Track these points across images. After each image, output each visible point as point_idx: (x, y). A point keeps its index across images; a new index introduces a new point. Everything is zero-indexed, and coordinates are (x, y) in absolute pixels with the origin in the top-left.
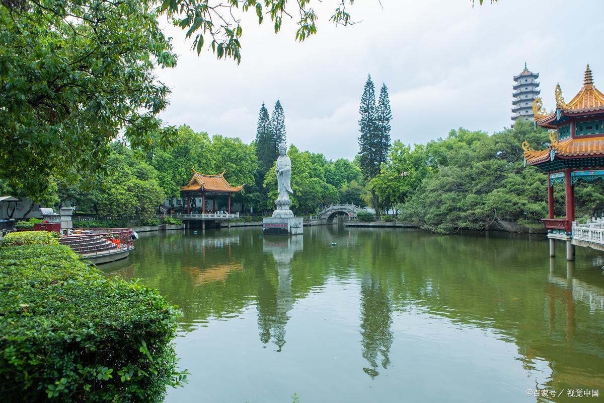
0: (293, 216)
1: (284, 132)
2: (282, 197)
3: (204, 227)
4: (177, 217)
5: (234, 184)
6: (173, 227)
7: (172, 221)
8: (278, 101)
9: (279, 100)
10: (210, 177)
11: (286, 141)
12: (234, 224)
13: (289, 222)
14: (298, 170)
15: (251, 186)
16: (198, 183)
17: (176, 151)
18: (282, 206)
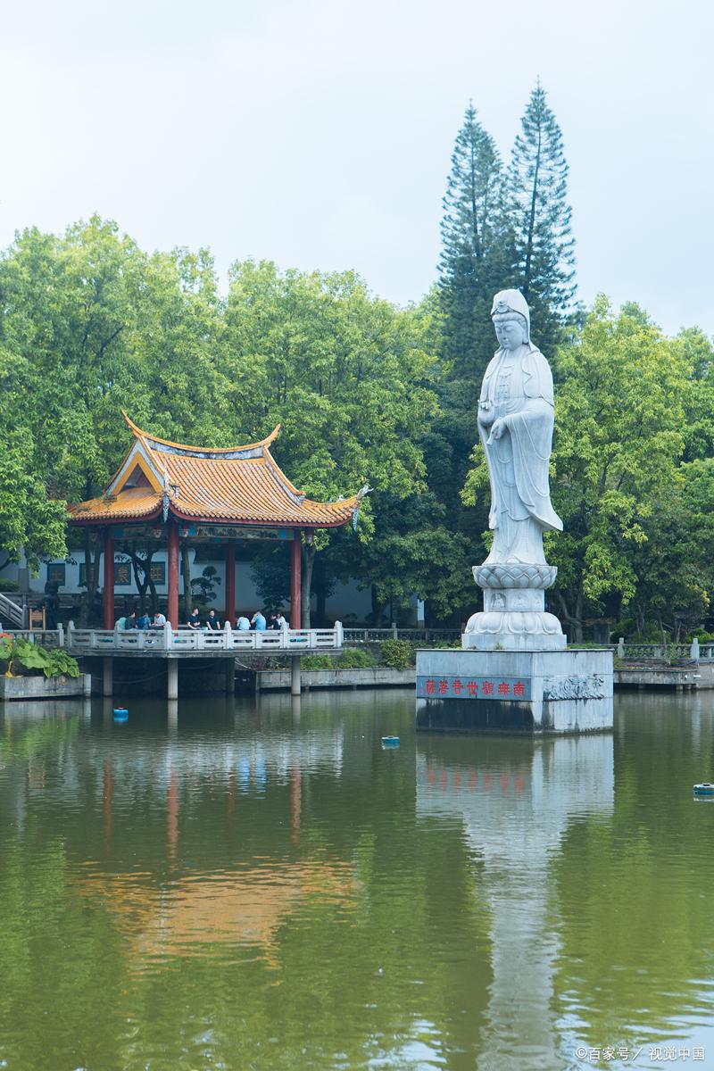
0: (560, 640)
1: (566, 239)
2: (509, 549)
3: (173, 690)
4: (55, 641)
5: (320, 489)
6: (36, 686)
7: (33, 660)
8: (539, 93)
9: (544, 87)
10: (208, 455)
11: (574, 280)
12: (324, 678)
13: (535, 671)
14: (631, 418)
15: (408, 499)
16: (148, 484)
17: (51, 336)
18: (510, 594)
